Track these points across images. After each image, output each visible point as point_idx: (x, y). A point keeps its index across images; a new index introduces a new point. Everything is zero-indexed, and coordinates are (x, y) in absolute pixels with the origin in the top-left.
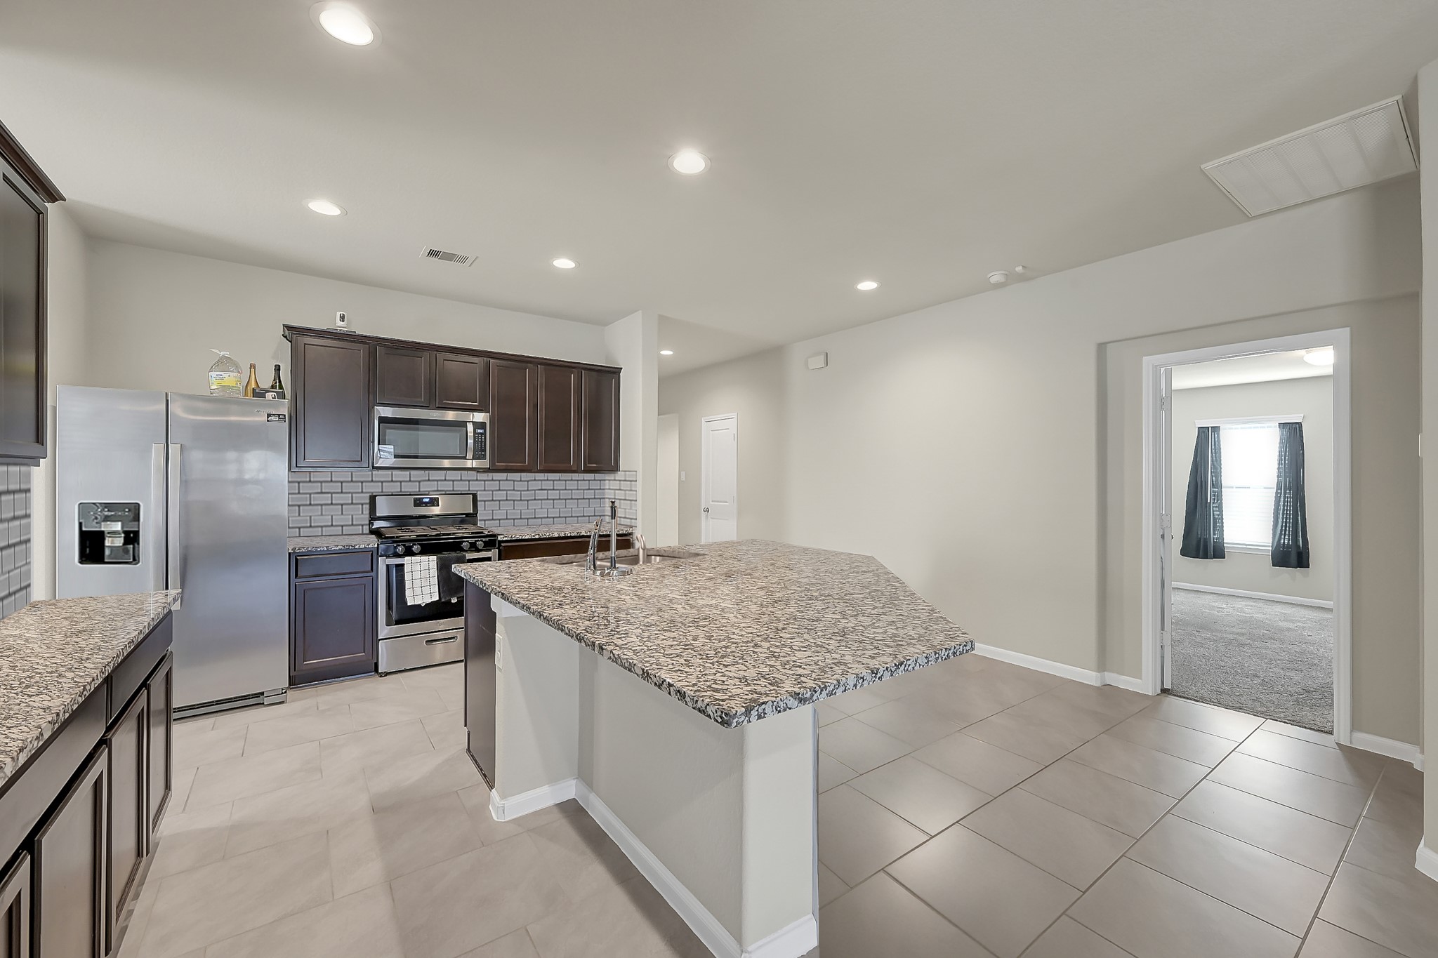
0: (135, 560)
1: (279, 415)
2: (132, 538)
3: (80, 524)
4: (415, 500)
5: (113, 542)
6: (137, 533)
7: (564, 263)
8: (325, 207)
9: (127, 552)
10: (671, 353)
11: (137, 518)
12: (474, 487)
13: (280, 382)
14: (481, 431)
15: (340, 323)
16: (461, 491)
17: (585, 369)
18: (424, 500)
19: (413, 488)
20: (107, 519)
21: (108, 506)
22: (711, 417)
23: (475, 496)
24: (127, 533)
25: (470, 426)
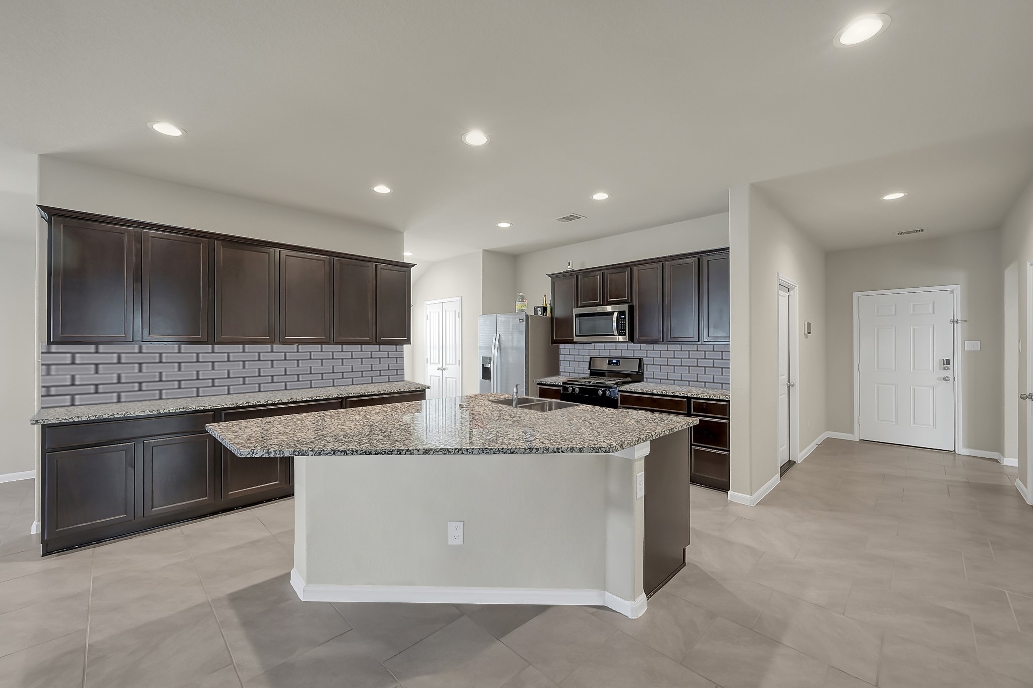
1: (522, 319)
3: (483, 365)
4: (609, 361)
11: (491, 363)
14: (624, 317)
17: (705, 256)
18: (614, 361)
19: (606, 354)
23: (641, 360)
25: (615, 315)
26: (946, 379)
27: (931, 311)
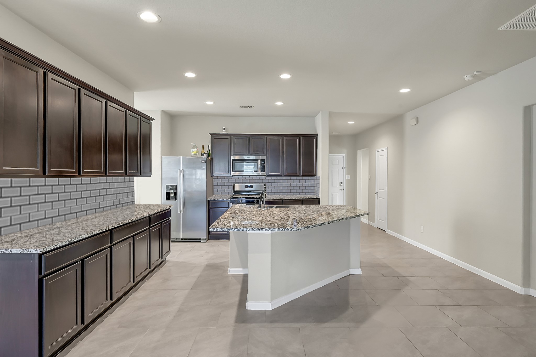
0: (176, 199)
1: (204, 161)
2: (175, 194)
3: (166, 190)
4: (246, 186)
5: (172, 195)
6: (176, 192)
7: (279, 103)
8: (210, 103)
9: (174, 197)
10: (354, 122)
11: (176, 189)
12: (264, 181)
13: (209, 150)
14: (263, 162)
15: (223, 131)
16: (259, 183)
17: (302, 137)
18: (249, 186)
20: (171, 189)
21: (171, 186)
22: (381, 149)
23: (265, 185)
24: (174, 192)
25: (259, 161)
26: (341, 190)
27: (337, 164)
